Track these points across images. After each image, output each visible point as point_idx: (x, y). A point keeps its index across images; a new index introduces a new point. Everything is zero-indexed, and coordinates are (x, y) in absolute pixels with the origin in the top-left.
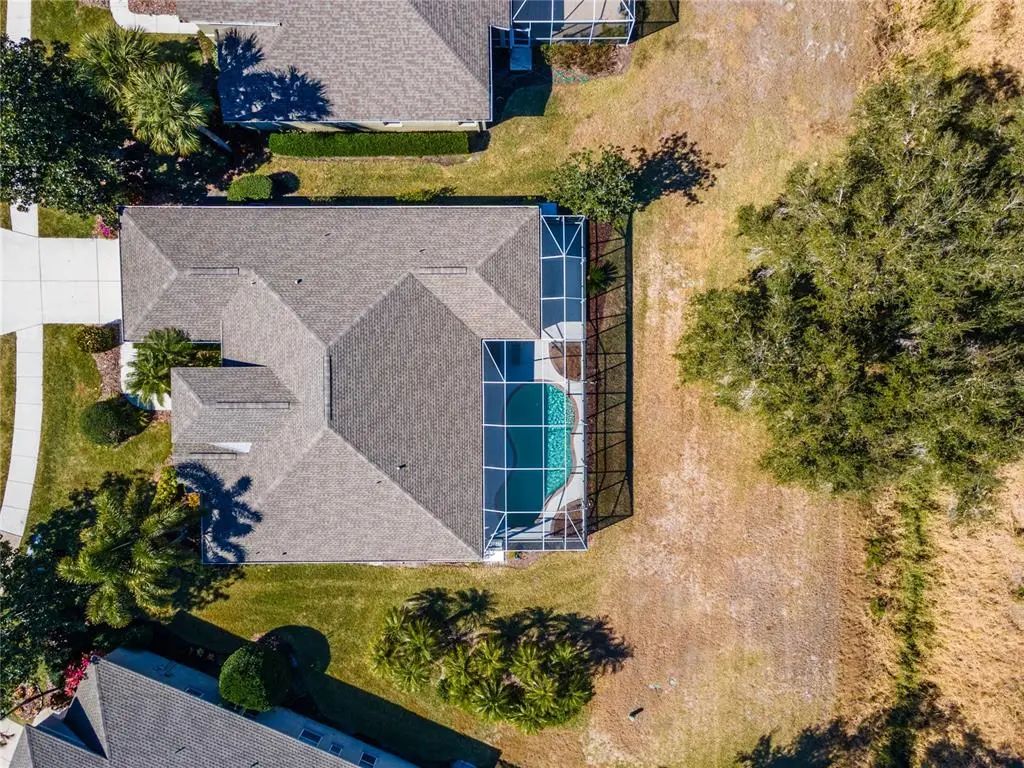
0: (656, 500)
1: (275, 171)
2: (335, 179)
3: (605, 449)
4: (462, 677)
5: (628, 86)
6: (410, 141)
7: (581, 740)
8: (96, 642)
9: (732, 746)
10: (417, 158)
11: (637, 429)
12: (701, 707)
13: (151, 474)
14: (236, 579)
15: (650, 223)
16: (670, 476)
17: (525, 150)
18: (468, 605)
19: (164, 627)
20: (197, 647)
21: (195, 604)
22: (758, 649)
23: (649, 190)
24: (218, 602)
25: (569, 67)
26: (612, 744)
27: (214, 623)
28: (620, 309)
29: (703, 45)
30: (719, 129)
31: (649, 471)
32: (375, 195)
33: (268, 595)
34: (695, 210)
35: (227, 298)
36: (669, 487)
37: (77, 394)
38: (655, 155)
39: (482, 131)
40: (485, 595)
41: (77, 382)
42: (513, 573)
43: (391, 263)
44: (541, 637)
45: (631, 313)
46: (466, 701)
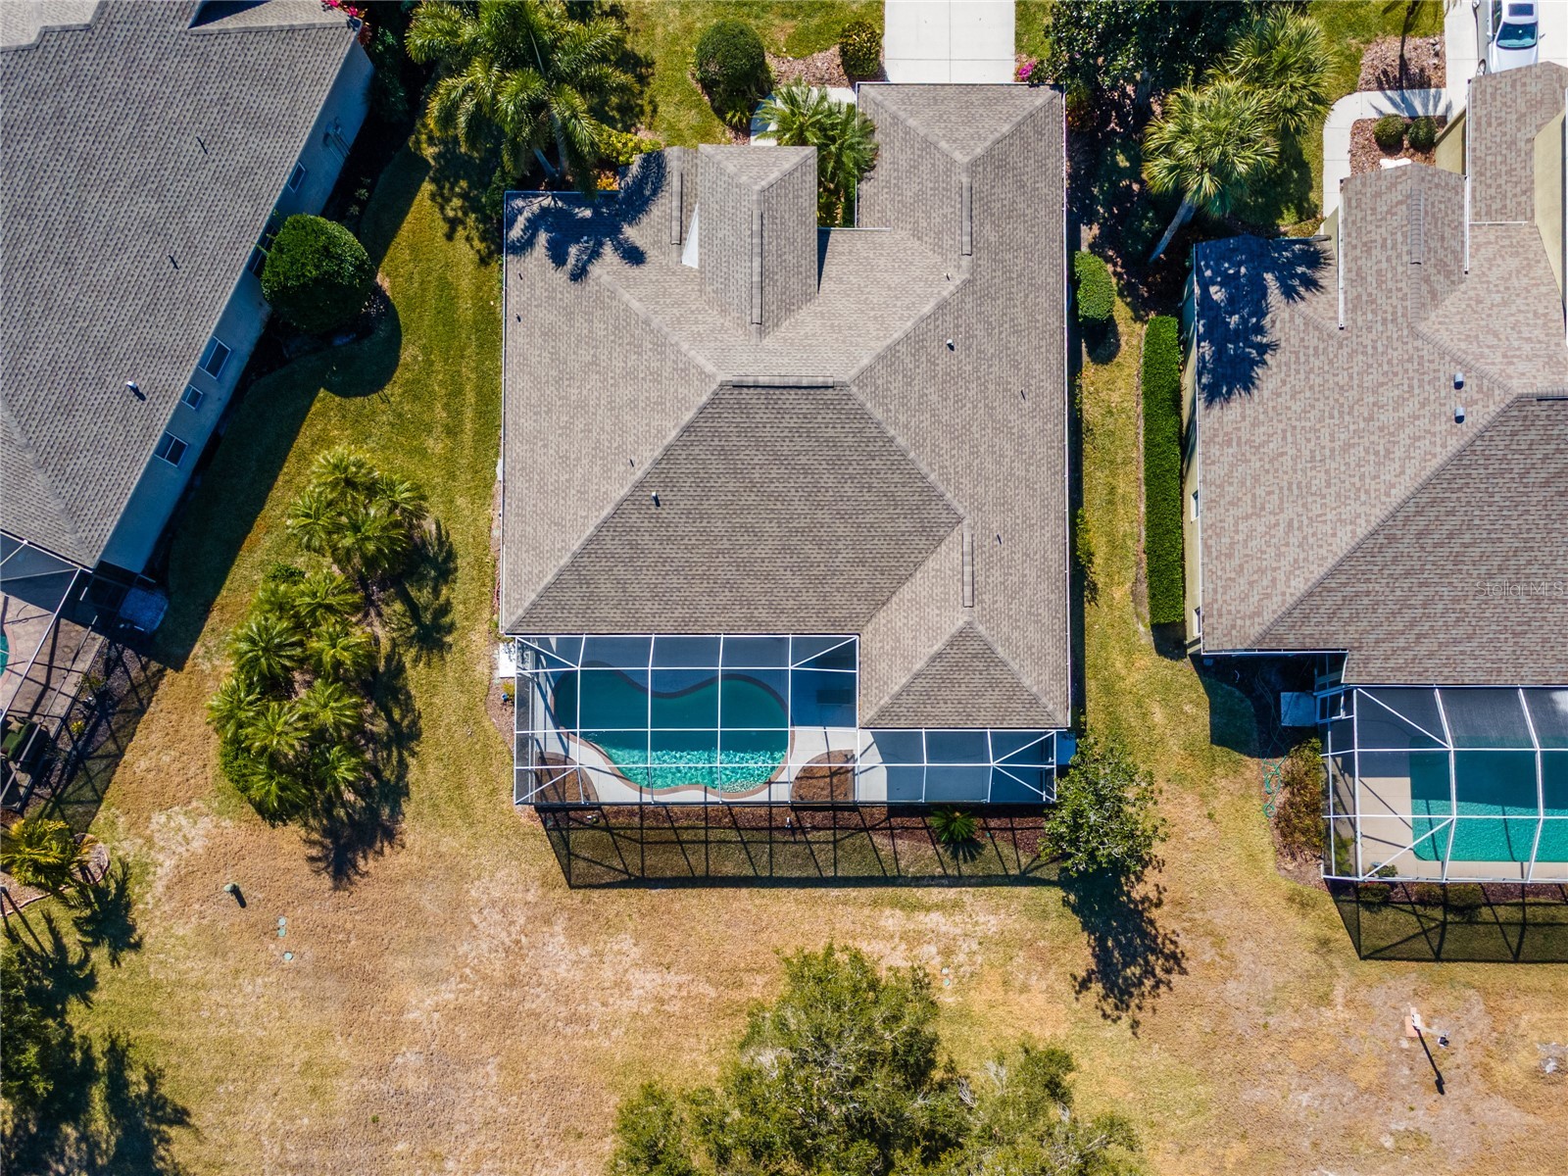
0: (595, 928)
1: (1121, 328)
2: (1109, 420)
3: (680, 843)
4: (307, 600)
5: (1260, 879)
6: (1168, 532)
7: (194, 804)
8: (384, 34)
9: (174, 1060)
10: (1143, 543)
11: (713, 896)
12: (244, 1005)
13: (650, 127)
14: (478, 251)
15: (1045, 915)
16: (635, 949)
17: (1159, 716)
18: (427, 618)
19: (406, 139)
20: (370, 190)
21: (441, 188)
22: (340, 1102)
23: (1097, 914)
24: (442, 223)
25: (1287, 784)
26: (186, 855)
27: (409, 217)
28: (908, 866)
29: (1325, 1000)
30: (1195, 1026)
31: (643, 916)
32: (1086, 479)
33: (452, 300)
34: (1065, 988)
35: (925, 239)
36: (616, 948)
37: (776, 22)
38: (1152, 922)
39: (1186, 647)
40: (442, 647)
41: (795, 22)
42: (479, 691)
43: (980, 490)
44: (372, 738)
45: (901, 885)
46: (267, 607)
